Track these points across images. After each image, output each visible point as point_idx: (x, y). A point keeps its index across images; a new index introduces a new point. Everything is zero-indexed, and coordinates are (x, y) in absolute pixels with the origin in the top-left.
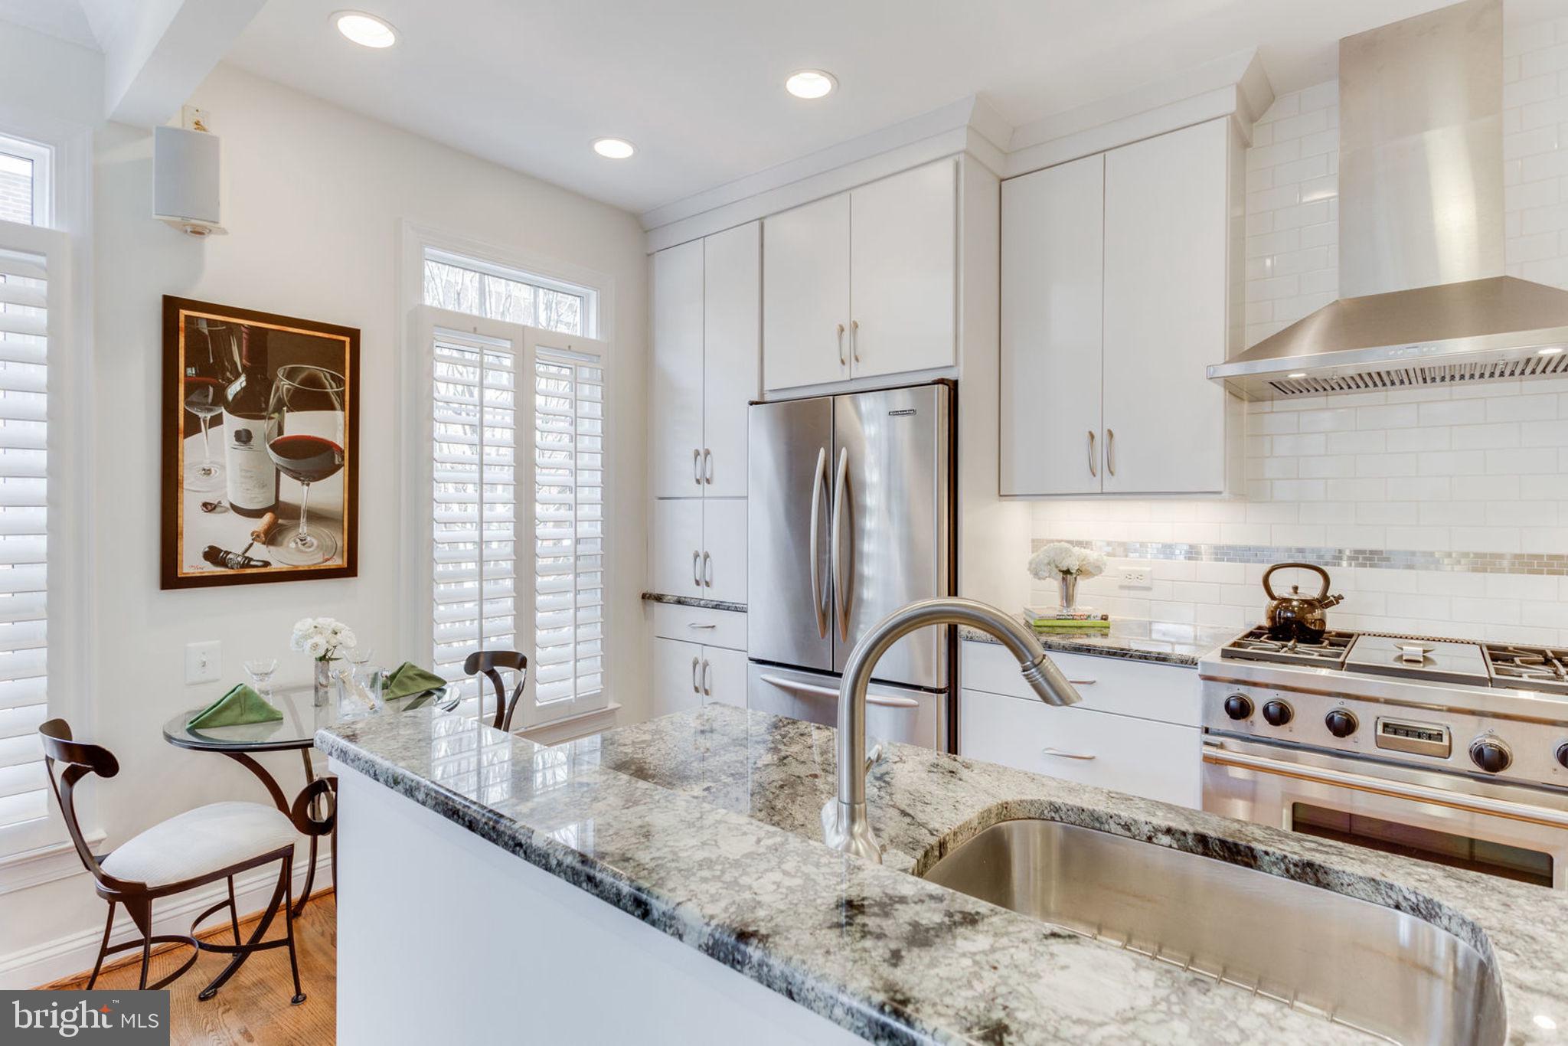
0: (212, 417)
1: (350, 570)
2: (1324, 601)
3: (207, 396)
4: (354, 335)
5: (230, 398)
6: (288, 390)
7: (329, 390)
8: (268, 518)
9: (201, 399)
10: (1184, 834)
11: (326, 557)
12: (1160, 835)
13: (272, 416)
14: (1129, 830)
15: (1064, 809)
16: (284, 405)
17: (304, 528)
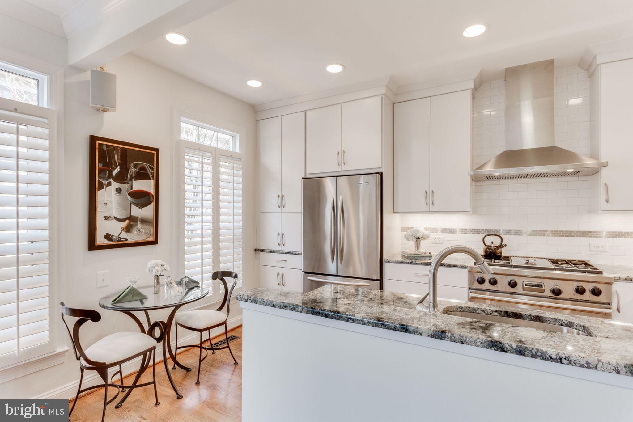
0: (108, 183)
1: (155, 242)
2: (501, 246)
3: (106, 174)
4: (157, 150)
5: (114, 175)
6: (134, 172)
7: (149, 172)
8: (127, 222)
9: (104, 176)
10: (501, 311)
11: (147, 237)
12: (494, 313)
13: (129, 182)
14: (484, 312)
15: (464, 308)
16: (133, 178)
17: (140, 226)
